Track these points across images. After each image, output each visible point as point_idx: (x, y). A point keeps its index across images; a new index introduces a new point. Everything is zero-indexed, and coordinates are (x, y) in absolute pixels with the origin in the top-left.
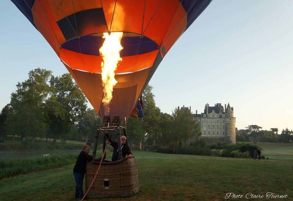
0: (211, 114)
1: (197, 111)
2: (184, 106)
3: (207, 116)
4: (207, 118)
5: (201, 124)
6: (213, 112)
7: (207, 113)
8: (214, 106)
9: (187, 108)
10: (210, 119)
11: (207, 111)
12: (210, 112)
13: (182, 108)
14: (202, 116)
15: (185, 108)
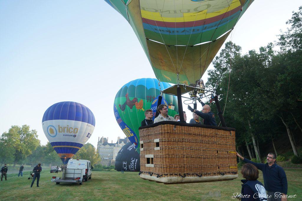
0: (121, 144)
1: (112, 141)
2: (103, 137)
3: (118, 145)
4: (118, 147)
5: (114, 152)
6: (123, 142)
7: (118, 143)
8: (124, 138)
9: (106, 138)
10: (119, 148)
11: (119, 142)
12: (120, 143)
13: (102, 138)
14: (115, 146)
15: (104, 138)
